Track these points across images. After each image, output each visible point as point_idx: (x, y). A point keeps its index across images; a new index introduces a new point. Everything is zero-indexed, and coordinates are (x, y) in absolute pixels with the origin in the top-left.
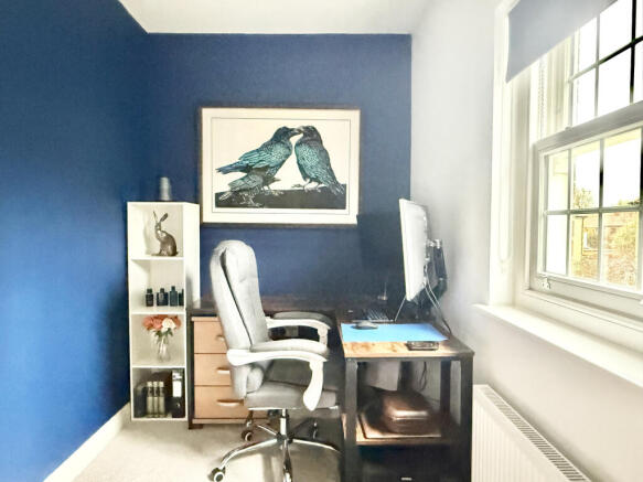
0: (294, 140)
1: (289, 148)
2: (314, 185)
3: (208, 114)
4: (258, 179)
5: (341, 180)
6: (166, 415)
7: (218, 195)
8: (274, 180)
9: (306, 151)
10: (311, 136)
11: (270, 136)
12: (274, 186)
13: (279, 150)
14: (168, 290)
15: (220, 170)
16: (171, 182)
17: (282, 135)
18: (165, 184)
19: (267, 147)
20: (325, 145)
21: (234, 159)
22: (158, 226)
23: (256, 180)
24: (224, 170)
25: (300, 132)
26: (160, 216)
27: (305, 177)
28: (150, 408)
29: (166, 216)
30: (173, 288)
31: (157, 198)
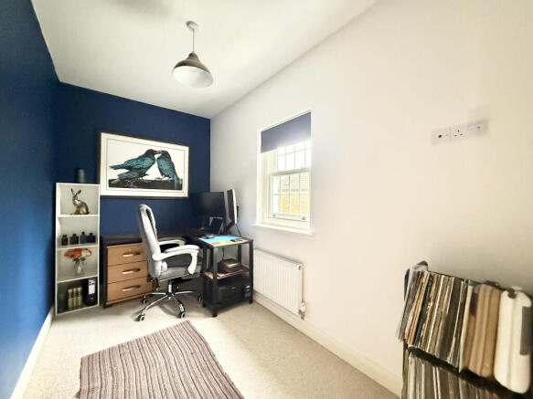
0: (157, 156)
1: (154, 160)
2: (166, 178)
3: (105, 137)
4: (136, 174)
5: (180, 177)
6: (82, 306)
7: (110, 181)
8: (145, 175)
9: (162, 162)
10: (165, 155)
11: (143, 153)
12: (145, 178)
13: (148, 161)
14: (79, 234)
15: (112, 167)
16: (86, 172)
17: (150, 153)
18: (82, 173)
19: (142, 158)
20: (173, 160)
21: (122, 162)
22: (75, 197)
23: (135, 174)
24: (116, 168)
25: (159, 153)
26: (76, 192)
27: (162, 174)
28: (70, 304)
29: (80, 192)
30: (83, 233)
31: (76, 181)
